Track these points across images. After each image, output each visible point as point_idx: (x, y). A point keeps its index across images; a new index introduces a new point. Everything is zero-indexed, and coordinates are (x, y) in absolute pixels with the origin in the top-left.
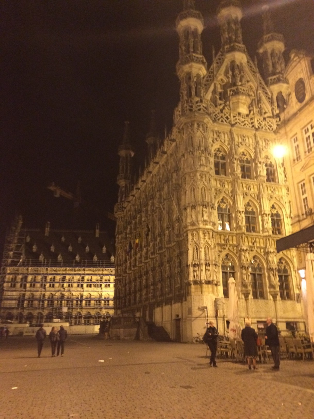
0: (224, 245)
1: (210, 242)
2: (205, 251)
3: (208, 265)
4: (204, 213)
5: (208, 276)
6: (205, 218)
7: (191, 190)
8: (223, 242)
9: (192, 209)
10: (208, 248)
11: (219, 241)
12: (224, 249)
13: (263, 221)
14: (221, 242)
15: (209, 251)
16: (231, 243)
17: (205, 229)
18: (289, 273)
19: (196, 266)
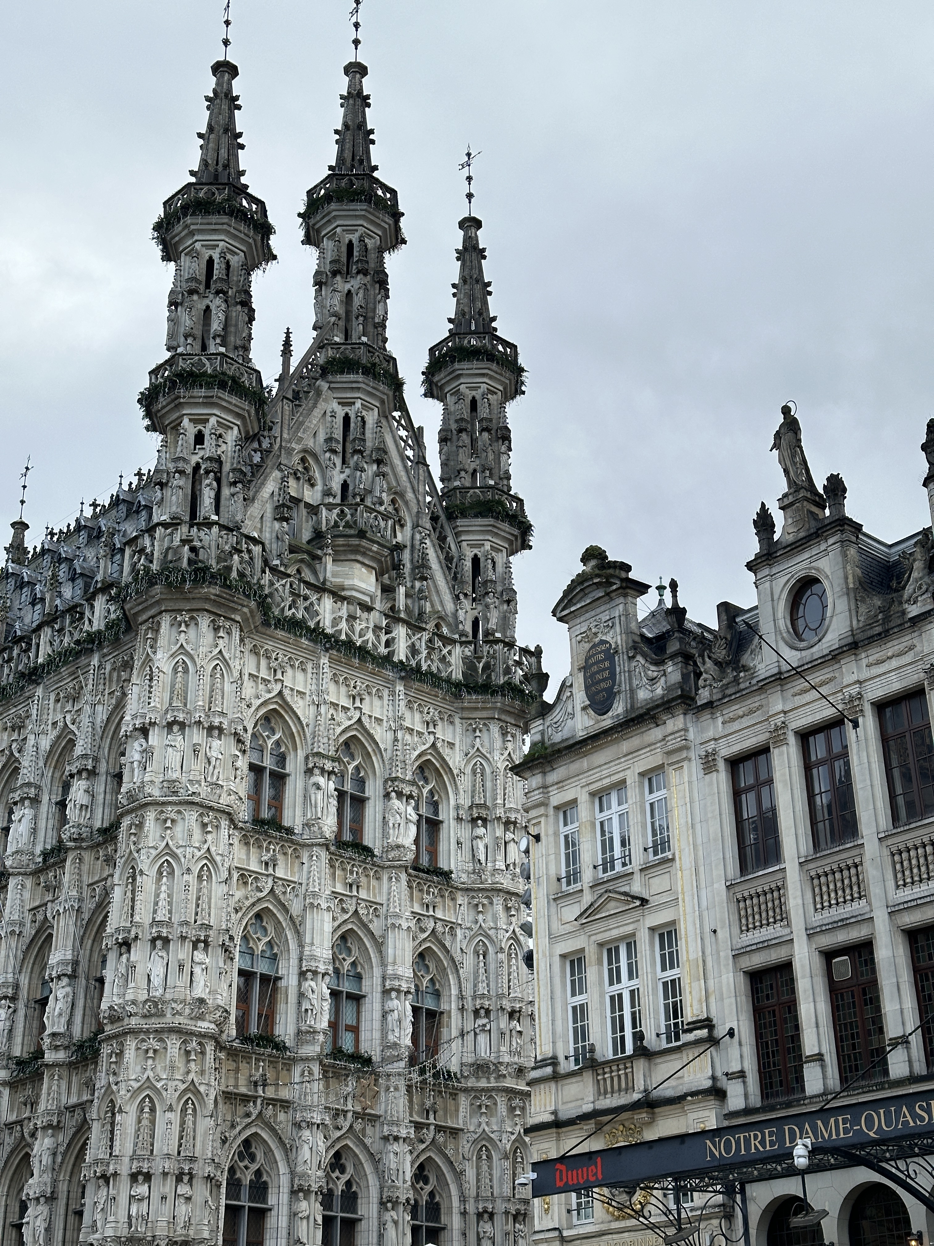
0: (246, 1099)
1: (202, 1089)
2: (183, 1123)
3: (186, 1179)
4: (197, 970)
5: (181, 1221)
6: (199, 991)
7: (160, 873)
8: (243, 1090)
9: (154, 947)
10: (194, 1110)
11: (231, 1082)
12: (248, 1115)
13: (385, 1015)
14: (236, 1086)
15: (194, 1123)
16: (270, 1093)
17: (192, 1034)
18: (444, 1219)
19: (141, 1178)
